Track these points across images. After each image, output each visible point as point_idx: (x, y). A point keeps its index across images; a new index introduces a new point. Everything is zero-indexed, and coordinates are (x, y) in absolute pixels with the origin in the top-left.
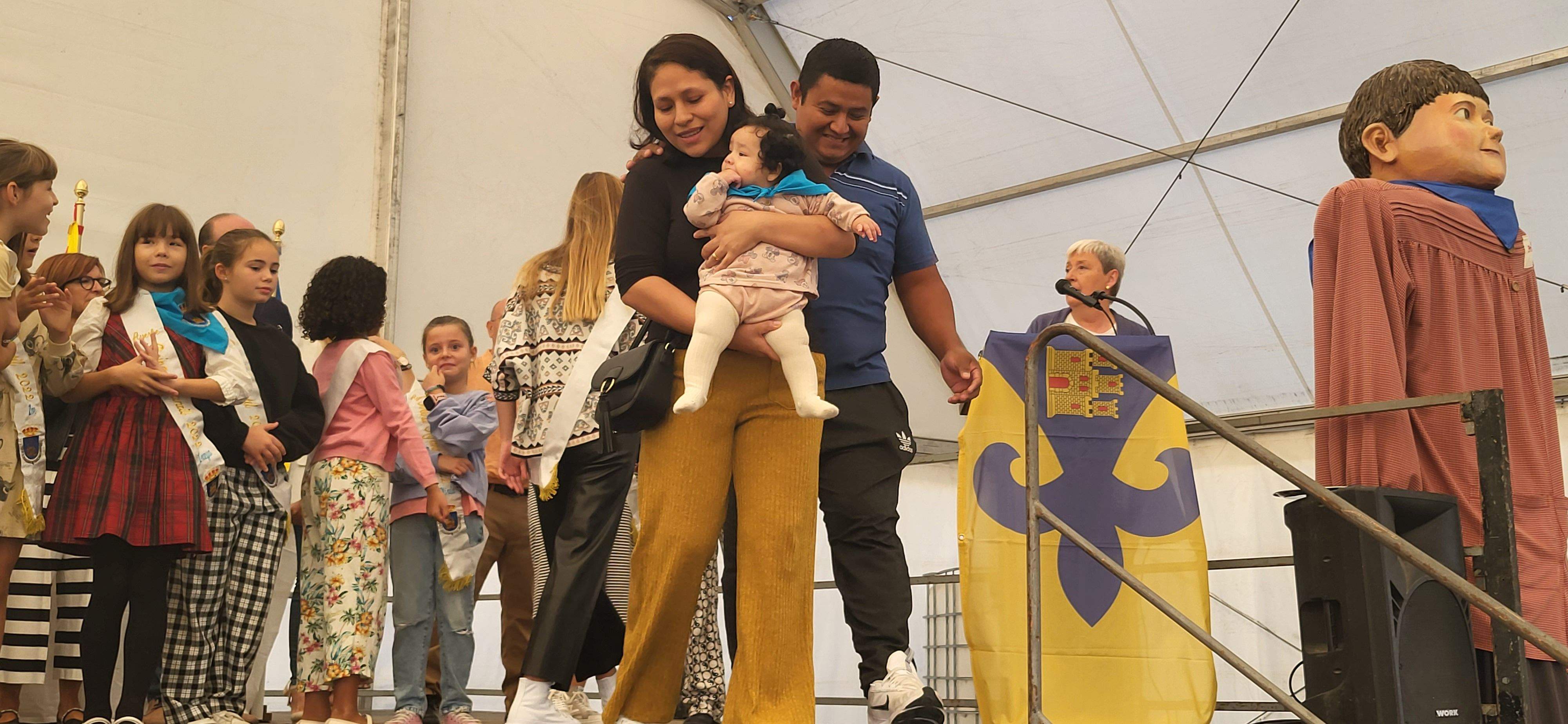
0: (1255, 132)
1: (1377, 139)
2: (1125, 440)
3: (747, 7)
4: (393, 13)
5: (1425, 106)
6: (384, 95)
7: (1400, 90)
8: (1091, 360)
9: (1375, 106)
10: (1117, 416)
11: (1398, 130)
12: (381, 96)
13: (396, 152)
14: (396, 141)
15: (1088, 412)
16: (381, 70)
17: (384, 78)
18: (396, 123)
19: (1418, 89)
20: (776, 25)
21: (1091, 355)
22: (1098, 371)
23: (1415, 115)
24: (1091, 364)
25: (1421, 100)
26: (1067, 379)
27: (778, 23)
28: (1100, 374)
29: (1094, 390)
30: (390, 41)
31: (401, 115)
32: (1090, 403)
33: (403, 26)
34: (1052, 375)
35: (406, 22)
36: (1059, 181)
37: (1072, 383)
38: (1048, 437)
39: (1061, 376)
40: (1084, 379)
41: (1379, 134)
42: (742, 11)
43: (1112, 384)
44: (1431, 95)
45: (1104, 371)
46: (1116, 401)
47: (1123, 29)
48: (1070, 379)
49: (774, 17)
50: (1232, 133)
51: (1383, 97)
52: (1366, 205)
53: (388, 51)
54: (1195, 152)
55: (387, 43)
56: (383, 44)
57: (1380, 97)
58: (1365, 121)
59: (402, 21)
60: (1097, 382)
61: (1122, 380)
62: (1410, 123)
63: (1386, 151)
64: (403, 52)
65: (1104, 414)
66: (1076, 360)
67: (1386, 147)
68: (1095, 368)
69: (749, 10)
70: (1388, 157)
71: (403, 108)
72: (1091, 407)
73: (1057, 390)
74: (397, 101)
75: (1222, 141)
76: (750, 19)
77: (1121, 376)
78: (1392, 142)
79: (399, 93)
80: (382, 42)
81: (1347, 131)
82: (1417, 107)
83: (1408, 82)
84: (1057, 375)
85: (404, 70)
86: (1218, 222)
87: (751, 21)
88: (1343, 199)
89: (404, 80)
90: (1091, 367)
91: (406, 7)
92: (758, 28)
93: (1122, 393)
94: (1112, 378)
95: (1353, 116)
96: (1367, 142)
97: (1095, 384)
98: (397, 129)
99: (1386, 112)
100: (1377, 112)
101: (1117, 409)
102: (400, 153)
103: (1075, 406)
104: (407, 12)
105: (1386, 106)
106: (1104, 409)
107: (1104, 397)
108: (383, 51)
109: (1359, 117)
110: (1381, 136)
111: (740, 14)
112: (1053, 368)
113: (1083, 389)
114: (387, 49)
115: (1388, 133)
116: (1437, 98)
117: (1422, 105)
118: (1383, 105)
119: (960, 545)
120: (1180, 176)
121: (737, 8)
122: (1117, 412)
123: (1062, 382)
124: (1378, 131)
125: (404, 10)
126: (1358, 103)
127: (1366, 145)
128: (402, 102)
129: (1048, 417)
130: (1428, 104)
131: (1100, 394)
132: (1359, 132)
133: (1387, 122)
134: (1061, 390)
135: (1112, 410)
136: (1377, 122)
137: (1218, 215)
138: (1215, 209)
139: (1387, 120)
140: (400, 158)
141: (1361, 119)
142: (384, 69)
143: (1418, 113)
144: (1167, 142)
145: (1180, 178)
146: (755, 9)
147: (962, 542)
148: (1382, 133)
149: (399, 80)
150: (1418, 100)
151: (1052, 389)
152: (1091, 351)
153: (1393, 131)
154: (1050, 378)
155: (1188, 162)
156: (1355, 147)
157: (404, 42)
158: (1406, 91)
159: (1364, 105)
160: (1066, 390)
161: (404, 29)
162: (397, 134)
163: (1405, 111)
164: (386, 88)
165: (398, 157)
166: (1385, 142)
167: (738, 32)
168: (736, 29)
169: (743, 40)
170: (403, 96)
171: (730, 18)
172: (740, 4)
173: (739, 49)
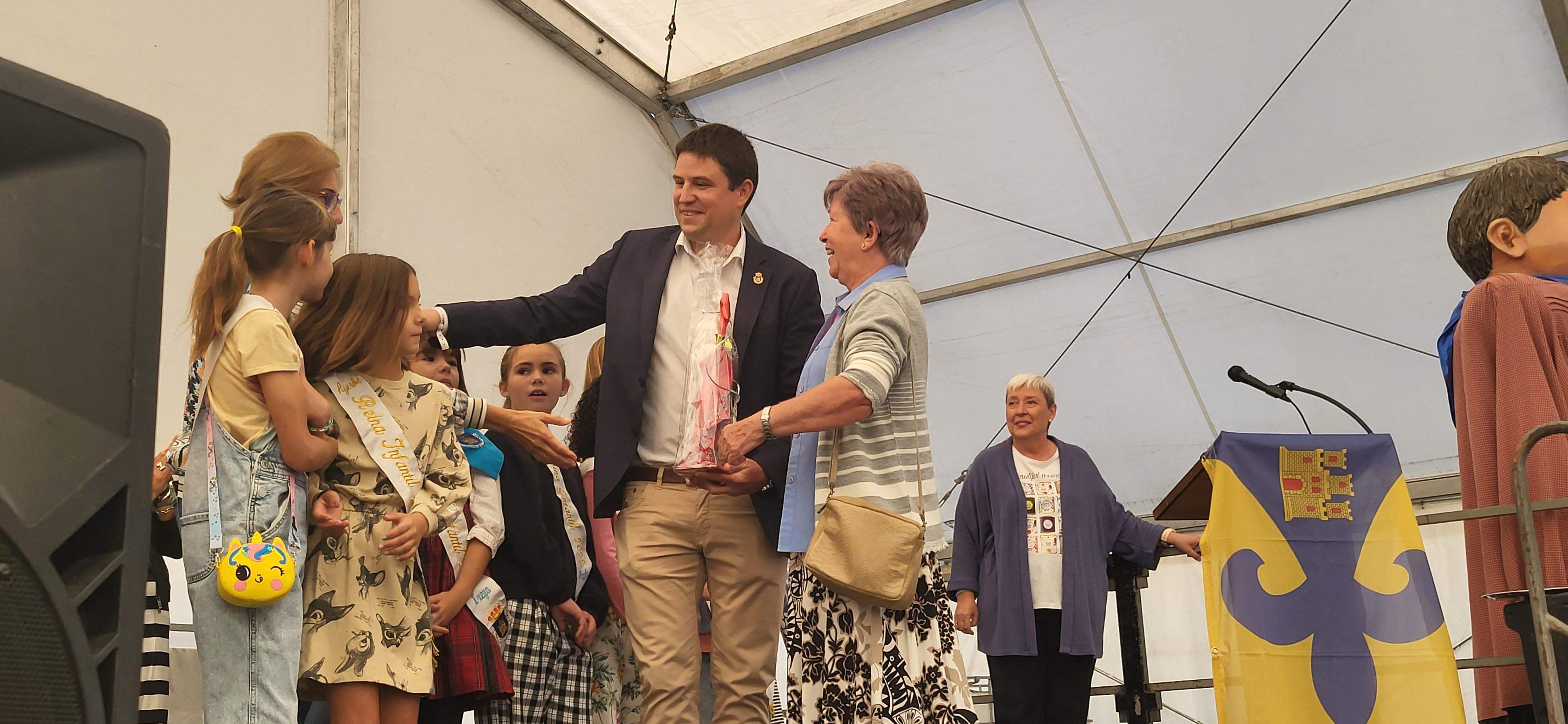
0: (1209, 231)
1: (1503, 234)
2: (1364, 542)
3: (671, 105)
4: (342, 105)
5: (1551, 201)
7: (1523, 186)
8: (1322, 460)
9: (1497, 202)
10: (1351, 518)
11: (1525, 225)
14: (350, 241)
15: (1323, 514)
18: (350, 221)
19: (1543, 185)
21: (1322, 455)
22: (1329, 471)
23: (1542, 210)
24: (1322, 464)
25: (1548, 196)
26: (1300, 480)
28: (1330, 475)
29: (1326, 491)
30: (338, 134)
31: (355, 213)
32: (1324, 505)
33: (351, 119)
34: (1285, 477)
35: (357, 115)
36: (997, 281)
37: (1304, 485)
38: (1288, 541)
39: (1294, 477)
40: (1316, 480)
41: (1505, 229)
42: (666, 108)
43: (1343, 485)
44: (1557, 190)
45: (1335, 471)
46: (1348, 502)
47: (1078, 128)
48: (1303, 480)
49: (696, 115)
50: (1184, 233)
51: (1505, 193)
52: (1522, 300)
53: (336, 145)
54: (1147, 251)
55: (334, 136)
57: (1501, 193)
58: (1487, 217)
59: (352, 113)
60: (1328, 483)
61: (1352, 481)
62: (1537, 218)
63: (1512, 246)
64: (354, 146)
65: (1338, 516)
66: (1307, 460)
67: (1513, 241)
68: (1325, 468)
69: (672, 108)
70: (1517, 252)
71: (355, 206)
72: (1325, 509)
73: (1292, 492)
74: (350, 199)
75: (1174, 241)
76: (673, 116)
77: (1350, 476)
78: (1519, 237)
79: (352, 190)
80: (330, 135)
81: (1464, 227)
82: (1543, 202)
83: (1531, 178)
84: (1290, 477)
85: (354, 165)
86: (1161, 321)
87: (673, 118)
88: (1497, 294)
89: (356, 176)
90: (1322, 468)
91: (356, 99)
92: (679, 127)
93: (1353, 494)
94: (1343, 479)
95: (1472, 212)
96: (1493, 238)
97: (1327, 485)
98: (352, 228)
99: (1511, 208)
100: (1500, 208)
101: (1350, 510)
103: (1310, 509)
104: (357, 104)
105: (1510, 202)
106: (1338, 510)
107: (1336, 498)
109: (1478, 212)
110: (1507, 231)
111: (664, 111)
112: (1286, 470)
113: (1316, 490)
114: (334, 143)
115: (1514, 228)
116: (1563, 194)
117: (1548, 200)
118: (1506, 201)
119: (1213, 659)
120: (1128, 275)
121: (661, 105)
122: (1351, 514)
123: (1295, 484)
124: (1503, 227)
125: (354, 101)
126: (1476, 198)
127: (1491, 240)
128: (356, 198)
129: (1286, 520)
130: (1555, 200)
131: (1332, 495)
132: (1479, 227)
133: (1512, 218)
134: (1295, 492)
135: (1346, 512)
136: (1500, 217)
137: (1162, 314)
138: (1159, 308)
139: (1512, 215)
141: (1482, 214)
143: (1545, 208)
144: (1115, 242)
145: (1129, 278)
146: (677, 106)
147: (1215, 656)
148: (1508, 228)
150: (1544, 196)
151: (1287, 491)
152: (1322, 451)
153: (1519, 227)
154: (1283, 479)
155: (1138, 261)
156: (1474, 243)
157: (353, 136)
158: (1530, 187)
159: (1484, 200)
160: (1299, 492)
161: (355, 122)
162: (350, 234)
163: (1531, 206)
166: (1512, 236)
167: (659, 129)
168: (658, 126)
169: (665, 138)
170: (356, 192)
171: (653, 115)
172: (664, 101)
173: (661, 147)
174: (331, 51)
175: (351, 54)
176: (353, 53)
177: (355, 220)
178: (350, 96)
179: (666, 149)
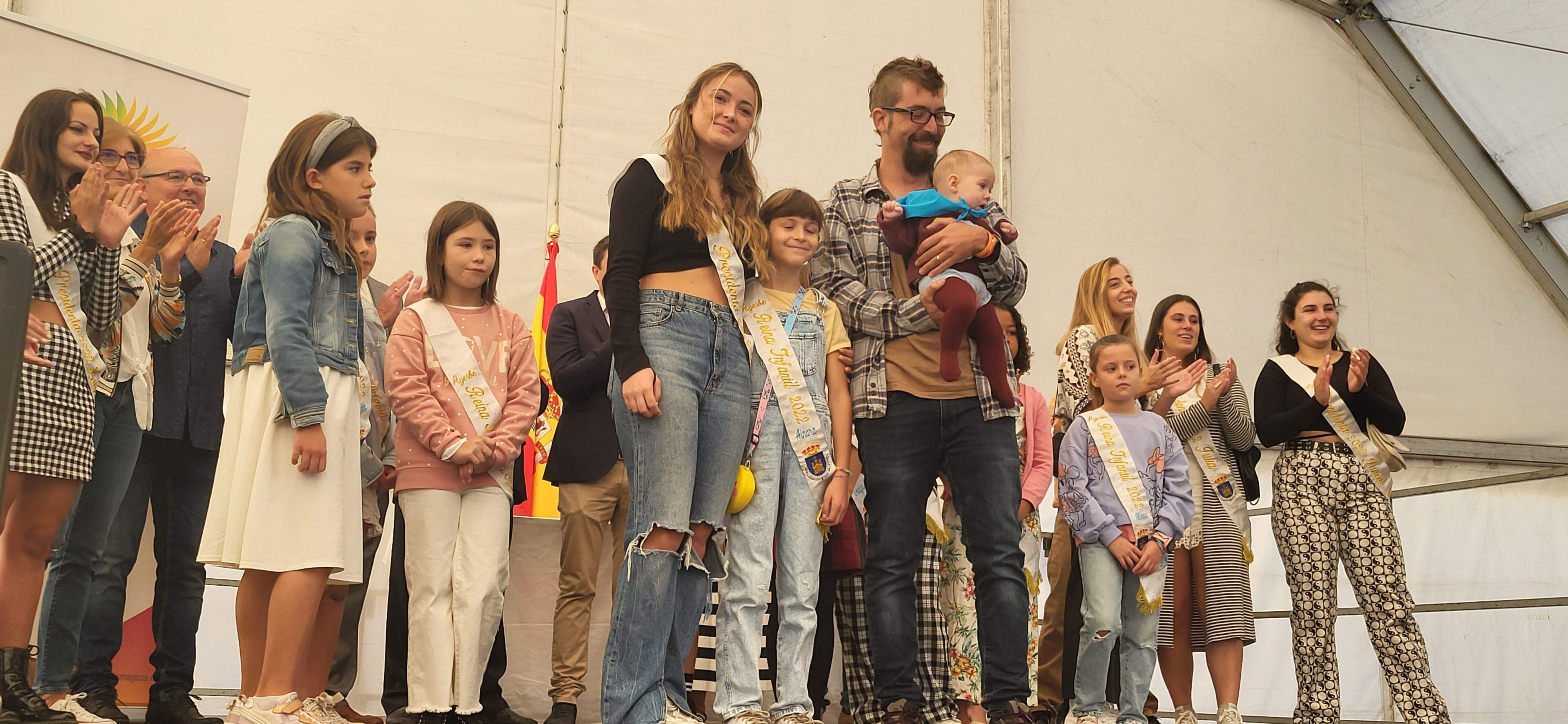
3: (1356, 8)
4: (995, 61)
6: (991, 140)
12: (988, 141)
13: (1005, 194)
14: (1004, 184)
16: (987, 117)
17: (990, 124)
20: (1389, 22)
27: (1390, 20)
30: (993, 89)
31: (1007, 157)
33: (1004, 73)
35: (1008, 69)
42: (1351, 12)
49: (1386, 14)
53: (992, 98)
55: (991, 91)
56: (988, 92)
59: (1004, 68)
64: (1006, 98)
69: (1357, 10)
71: (1009, 151)
74: (1003, 145)
76: (1359, 19)
79: (1004, 138)
80: (986, 90)
85: (1008, 115)
87: (1361, 21)
89: (1008, 124)
91: (1006, 55)
92: (1370, 29)
102: (1009, 194)
104: (1008, 59)
108: (987, 98)
111: (1348, 16)
114: (991, 96)
121: (1345, 10)
125: (1005, 57)
128: (1008, 144)
140: (1009, 199)
142: (990, 115)
146: (1364, 8)
149: (1003, 125)
157: (1006, 88)
161: (1006, 76)
162: (1004, 177)
164: (992, 133)
165: (1006, 198)
167: (1347, 34)
168: (1344, 31)
169: (1353, 42)
170: (1009, 139)
171: (1337, 21)
172: (1347, 5)
173: (1349, 52)
174: (986, 14)
175: (1001, 15)
176: (1003, 13)
177: (1008, 165)
178: (1000, 53)
179: (1355, 53)
